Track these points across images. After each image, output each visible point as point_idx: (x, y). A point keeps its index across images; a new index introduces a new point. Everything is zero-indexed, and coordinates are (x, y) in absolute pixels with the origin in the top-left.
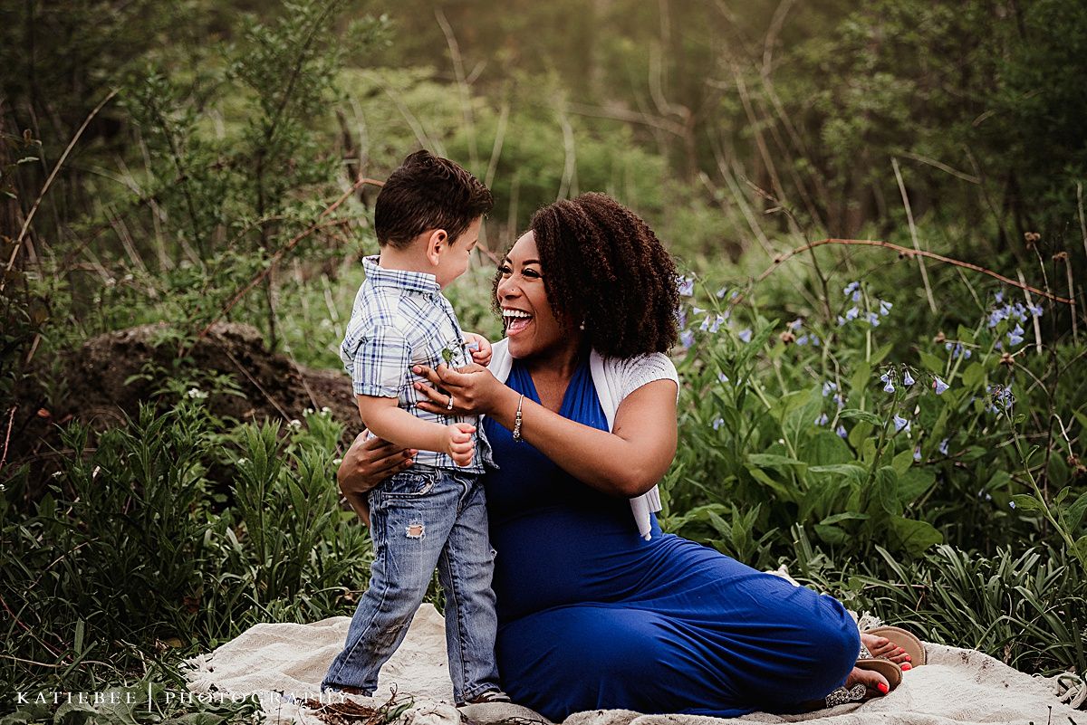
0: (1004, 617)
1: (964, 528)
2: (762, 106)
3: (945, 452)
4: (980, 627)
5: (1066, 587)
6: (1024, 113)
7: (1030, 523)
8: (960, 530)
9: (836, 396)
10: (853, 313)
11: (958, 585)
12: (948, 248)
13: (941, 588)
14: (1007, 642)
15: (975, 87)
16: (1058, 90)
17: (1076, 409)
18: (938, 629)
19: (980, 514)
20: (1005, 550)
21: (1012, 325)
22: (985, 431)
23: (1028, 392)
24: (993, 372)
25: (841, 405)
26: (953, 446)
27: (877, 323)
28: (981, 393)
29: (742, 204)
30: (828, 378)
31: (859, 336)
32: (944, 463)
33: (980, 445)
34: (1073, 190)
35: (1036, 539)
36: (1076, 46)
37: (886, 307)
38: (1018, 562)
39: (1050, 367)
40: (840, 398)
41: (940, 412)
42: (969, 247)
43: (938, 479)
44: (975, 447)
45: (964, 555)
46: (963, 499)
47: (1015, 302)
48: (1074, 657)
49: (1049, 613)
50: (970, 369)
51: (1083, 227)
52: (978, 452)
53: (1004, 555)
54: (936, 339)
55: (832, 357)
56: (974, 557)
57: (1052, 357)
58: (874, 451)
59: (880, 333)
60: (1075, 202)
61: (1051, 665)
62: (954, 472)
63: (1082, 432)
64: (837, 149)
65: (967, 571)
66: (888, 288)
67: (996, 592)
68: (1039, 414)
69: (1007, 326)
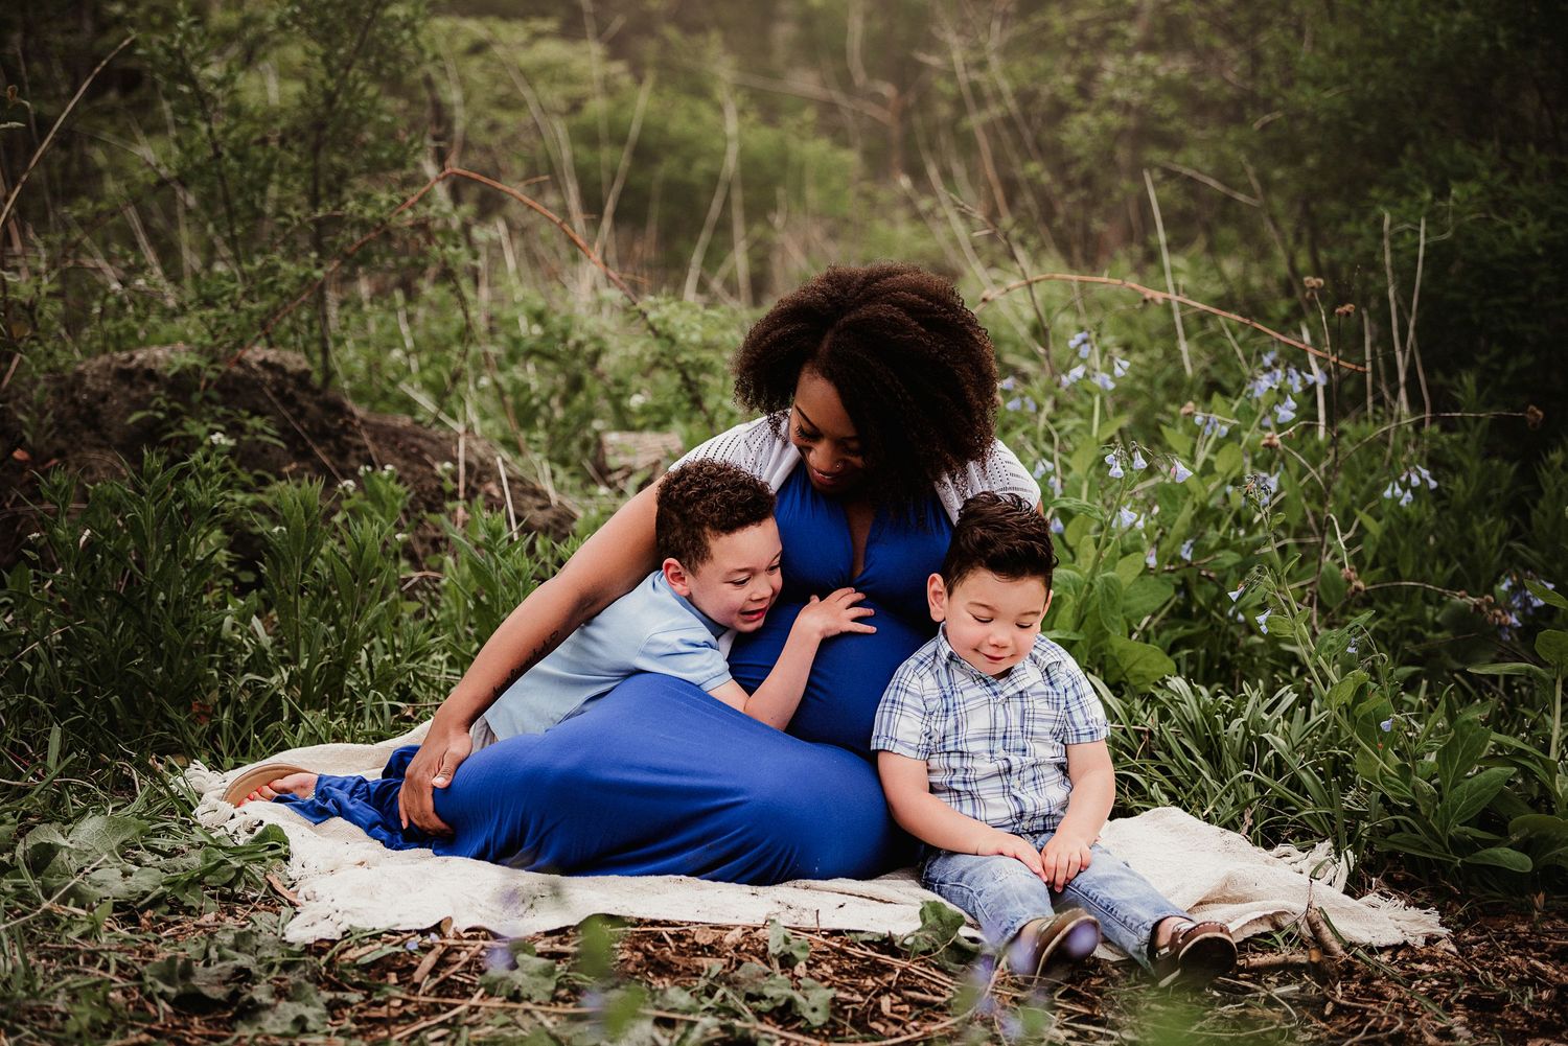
0: (1246, 772)
1: (1207, 655)
2: (987, 90)
3: (1188, 557)
4: (1214, 784)
5: (1330, 736)
6: (1323, 118)
7: (1294, 653)
8: (1202, 658)
9: (1052, 479)
10: (1078, 372)
11: (1192, 729)
12: (1218, 290)
13: (1169, 732)
14: (1249, 804)
15: (1267, 77)
16: (1369, 88)
17: (1361, 509)
18: (1161, 784)
19: (1229, 639)
20: (1255, 686)
21: (1282, 393)
22: (1242, 531)
23: (1301, 484)
24: (1258, 456)
25: (1058, 491)
26: (1200, 550)
27: (1111, 386)
28: (1237, 482)
29: (954, 218)
30: (1044, 455)
31: (1089, 401)
32: (1187, 571)
33: (1235, 549)
34: (1379, 221)
35: (1300, 673)
36: (1395, 32)
37: (1122, 367)
38: (1269, 702)
39: (1332, 452)
40: (1058, 481)
41: (1182, 505)
42: (1247, 288)
43: (1178, 589)
44: (1227, 553)
45: (1203, 690)
46: (1209, 618)
47: (1287, 366)
48: (1333, 825)
49: (1305, 769)
50: (1225, 451)
51: (1389, 272)
52: (1229, 558)
53: (1253, 695)
54: (1184, 410)
55: (1051, 426)
56: (1216, 695)
57: (1334, 442)
58: (1092, 552)
59: (1121, 397)
60: (1381, 236)
61: (1305, 837)
62: (1200, 582)
63: (1367, 539)
64: (1080, 152)
65: (1203, 711)
66: (1140, 337)
67: (1238, 739)
68: (1314, 513)
69: (1275, 396)
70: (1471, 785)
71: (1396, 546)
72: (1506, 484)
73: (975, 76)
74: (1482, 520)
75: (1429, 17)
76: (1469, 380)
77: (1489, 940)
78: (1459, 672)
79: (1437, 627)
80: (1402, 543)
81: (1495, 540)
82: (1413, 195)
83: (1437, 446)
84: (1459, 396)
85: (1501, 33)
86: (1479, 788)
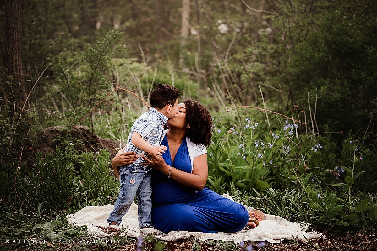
0: (286, 207)
1: (276, 184)
2: (225, 70)
3: (272, 163)
4: (280, 210)
5: (303, 200)
6: (294, 74)
7: (294, 183)
8: (275, 184)
10: (248, 126)
11: (274, 199)
12: (274, 109)
13: (270, 199)
14: (287, 214)
15: (281, 66)
16: (303, 68)
17: (306, 152)
18: (269, 210)
19: (280, 180)
20: (287, 189)
21: (290, 130)
22: (282, 158)
23: (294, 148)
24: (285, 142)
25: (244, 150)
26: (274, 162)
27: (254, 129)
28: (281, 148)
29: (219, 96)
30: (241, 143)
31: (250, 132)
32: (271, 166)
33: (281, 161)
34: (306, 94)
35: (295, 187)
36: (308, 57)
37: (257, 124)
38: (290, 193)
39: (300, 141)
40: (244, 148)
41: (270, 153)
42: (279, 109)
43: (270, 170)
44: (280, 162)
45: (276, 191)
46: (276, 176)
47: (291, 124)
48: (305, 218)
49: (298, 206)
50: (279, 141)
51: (309, 104)
52: (280, 163)
53: (286, 191)
54: (270, 133)
55: (242, 137)
56: (279, 191)
57: (300, 139)
58: (252, 162)
59: (255, 131)
60: (307, 97)
61: (298, 220)
62: (274, 169)
63: (308, 159)
64: (244, 82)
65: (277, 195)
66: (257, 119)
67: (284, 201)
68: (296, 154)
69: (288, 130)
70: (335, 208)
71: (314, 160)
72: (335, 147)
73: (223, 67)
74: (331, 154)
75: (315, 53)
76: (327, 126)
77: (338, 241)
78: (328, 185)
79: (323, 177)
80: (315, 159)
81: (333, 158)
82: (313, 89)
83: (320, 140)
84: (325, 129)
85: (330, 56)
86: (337, 209)
